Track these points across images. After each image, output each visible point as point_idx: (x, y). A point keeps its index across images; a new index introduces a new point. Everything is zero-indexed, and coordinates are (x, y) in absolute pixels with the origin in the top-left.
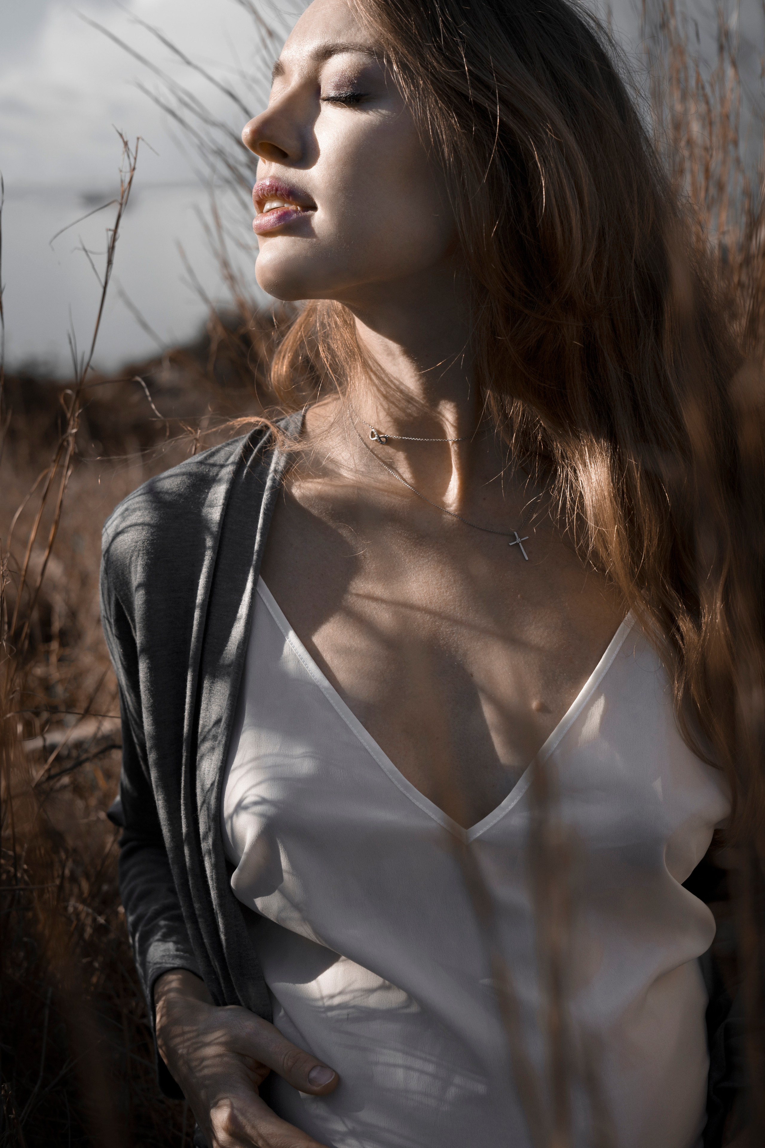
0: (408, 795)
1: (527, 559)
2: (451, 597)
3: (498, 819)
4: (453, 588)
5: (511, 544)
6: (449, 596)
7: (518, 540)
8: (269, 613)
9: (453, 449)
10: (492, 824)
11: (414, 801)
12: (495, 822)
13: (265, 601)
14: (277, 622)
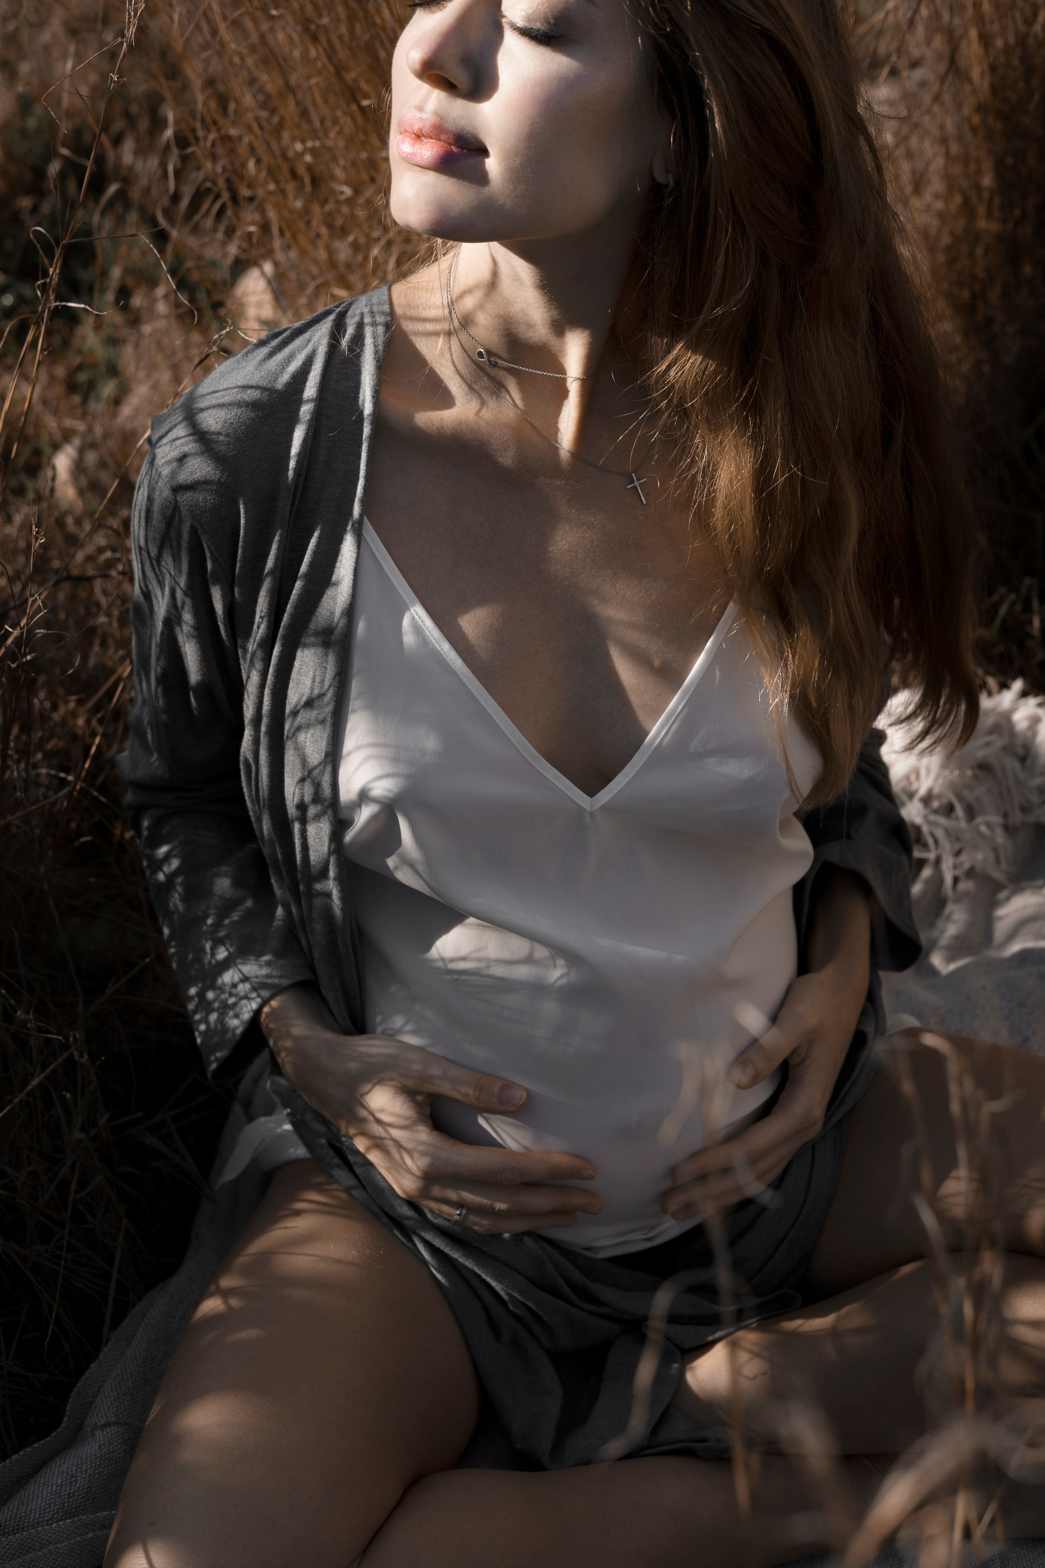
0: (536, 766)
1: (645, 502)
2: (567, 546)
3: (622, 785)
4: (568, 536)
5: (628, 487)
6: (564, 545)
7: (636, 483)
8: (376, 557)
9: (574, 388)
10: (616, 791)
11: (542, 772)
12: (619, 788)
13: (370, 542)
14: (386, 568)
